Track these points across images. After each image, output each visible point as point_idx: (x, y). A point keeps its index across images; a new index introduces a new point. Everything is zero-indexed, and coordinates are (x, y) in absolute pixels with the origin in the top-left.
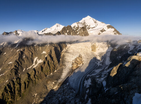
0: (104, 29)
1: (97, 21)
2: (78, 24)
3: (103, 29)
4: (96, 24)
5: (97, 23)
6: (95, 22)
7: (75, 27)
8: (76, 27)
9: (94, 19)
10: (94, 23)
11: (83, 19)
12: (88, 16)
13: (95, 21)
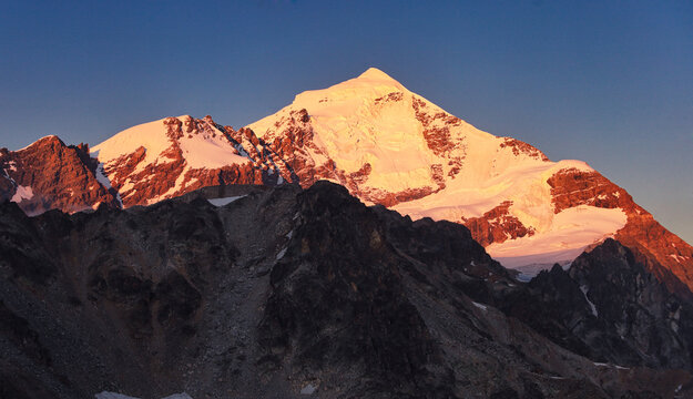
0: (513, 212)
1: (464, 132)
2: (175, 135)
3: (501, 210)
4: (437, 160)
5: (455, 153)
6: (439, 141)
7: (131, 167)
8: (150, 169)
9: (432, 108)
10: (421, 143)
11: (306, 100)
12: (374, 73)
13: (440, 124)
